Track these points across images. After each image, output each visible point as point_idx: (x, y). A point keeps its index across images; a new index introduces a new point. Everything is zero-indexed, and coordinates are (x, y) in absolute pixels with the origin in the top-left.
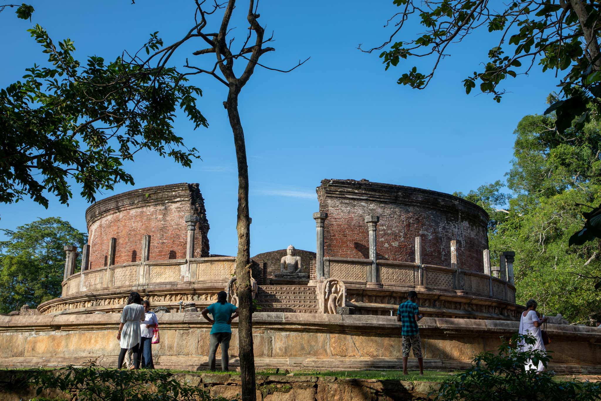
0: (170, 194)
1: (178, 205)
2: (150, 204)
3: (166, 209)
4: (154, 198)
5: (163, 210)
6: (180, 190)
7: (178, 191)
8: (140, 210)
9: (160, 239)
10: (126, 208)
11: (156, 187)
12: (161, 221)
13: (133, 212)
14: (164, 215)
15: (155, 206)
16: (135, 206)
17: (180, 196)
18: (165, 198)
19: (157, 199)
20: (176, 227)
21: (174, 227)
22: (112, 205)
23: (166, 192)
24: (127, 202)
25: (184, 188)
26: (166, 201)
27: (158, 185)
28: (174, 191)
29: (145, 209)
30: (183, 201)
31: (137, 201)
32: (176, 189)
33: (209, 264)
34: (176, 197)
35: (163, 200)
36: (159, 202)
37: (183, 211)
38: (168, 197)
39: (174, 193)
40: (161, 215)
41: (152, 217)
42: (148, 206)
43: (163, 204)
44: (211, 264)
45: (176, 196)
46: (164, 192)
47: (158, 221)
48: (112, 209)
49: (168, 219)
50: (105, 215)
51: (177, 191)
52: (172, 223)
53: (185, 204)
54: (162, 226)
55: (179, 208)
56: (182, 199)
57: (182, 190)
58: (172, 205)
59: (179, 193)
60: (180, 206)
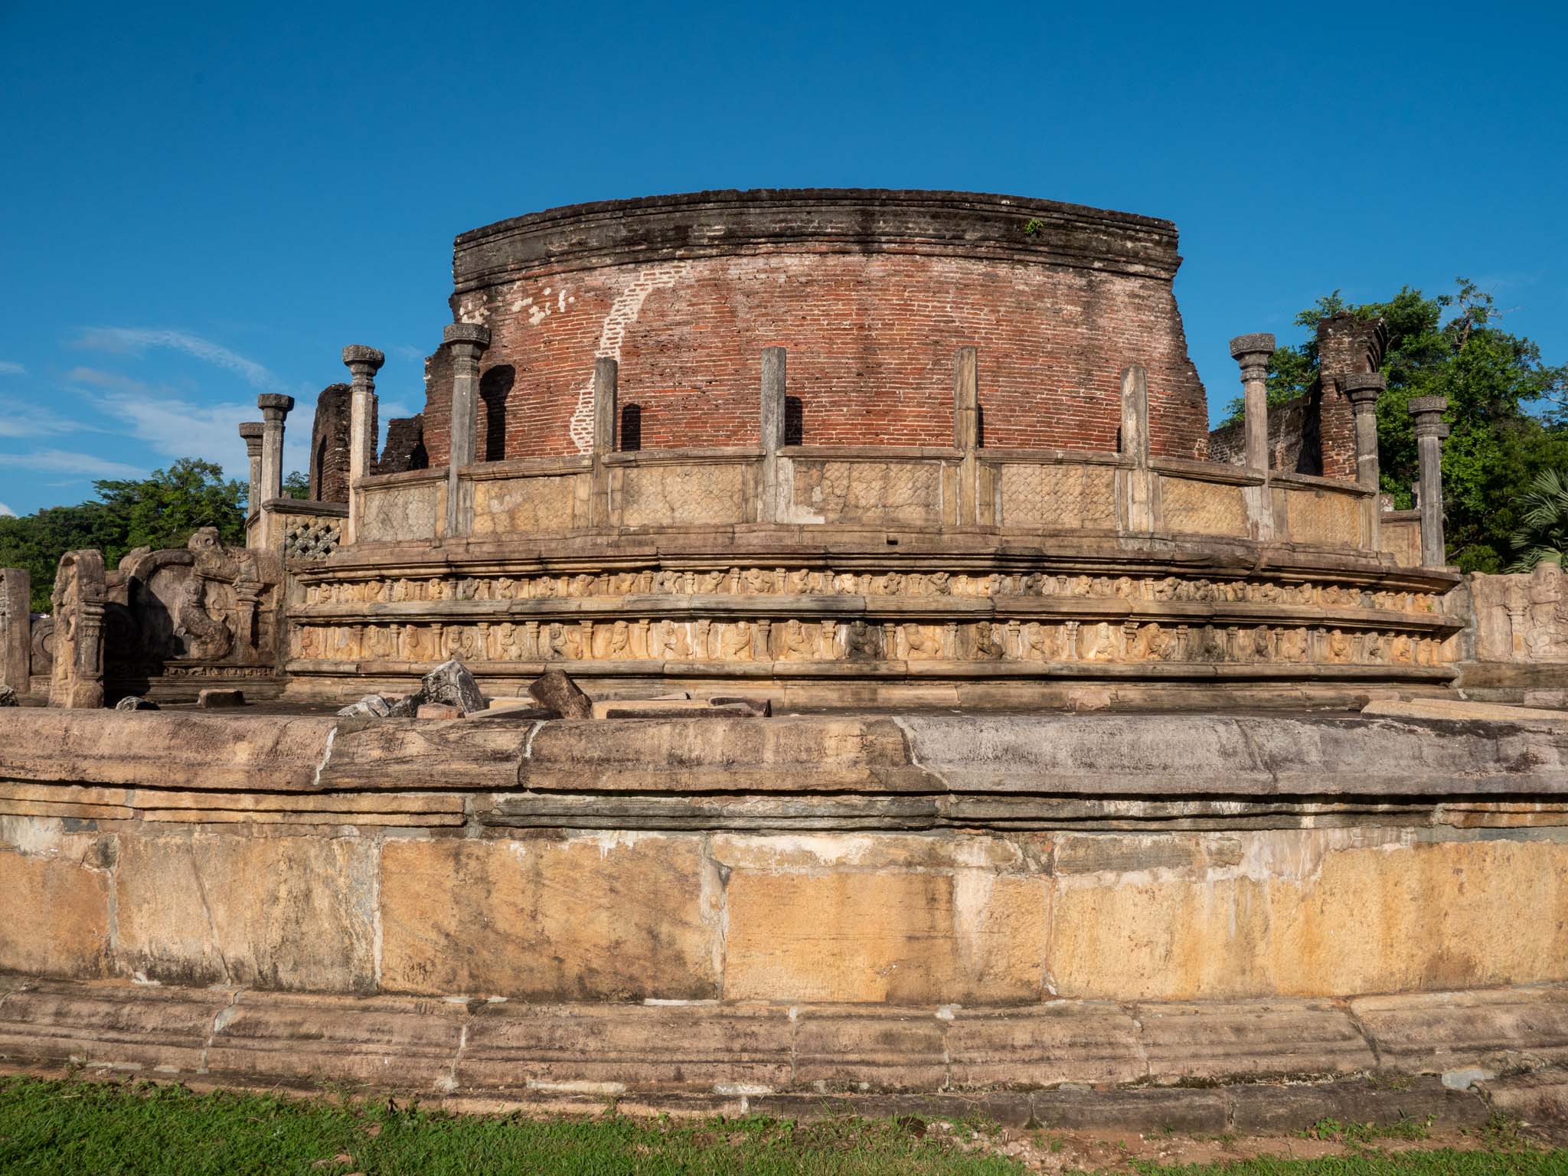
0: (1117, 244)
1: (1134, 284)
2: (1034, 259)
3: (1091, 286)
4: (1054, 240)
5: (1081, 289)
6: (1152, 241)
7: (1146, 240)
8: (981, 267)
9: (1080, 384)
10: (909, 247)
11: (1074, 207)
12: (1076, 325)
13: (945, 268)
14: (1088, 307)
15: (1048, 269)
16: (960, 251)
17: (1146, 261)
18: (1096, 250)
19: (1064, 247)
20: (1133, 355)
21: (1126, 353)
22: (842, 221)
23: (1105, 233)
24: (920, 226)
25: (1165, 239)
26: (1097, 265)
27: (1081, 203)
28: (1131, 238)
29: (1003, 270)
30: (1151, 277)
31: (978, 235)
32: (1141, 235)
33: (1310, 495)
34: (1134, 257)
35: (1085, 257)
36: (1070, 261)
37: (1151, 309)
38: (1108, 252)
39: (1129, 245)
40: (1073, 303)
41: (1039, 304)
42: (1020, 261)
43: (1081, 270)
44: (1317, 496)
45: (1136, 255)
46: (1096, 231)
47: (1064, 321)
48: (826, 235)
49: (1101, 322)
50: (763, 249)
51: (1139, 240)
52: (1121, 341)
53: (1155, 290)
54: (1085, 343)
55: (1139, 296)
56: (1152, 270)
57: (1158, 243)
58: (1112, 282)
59: (1146, 248)
60: (1142, 292)
